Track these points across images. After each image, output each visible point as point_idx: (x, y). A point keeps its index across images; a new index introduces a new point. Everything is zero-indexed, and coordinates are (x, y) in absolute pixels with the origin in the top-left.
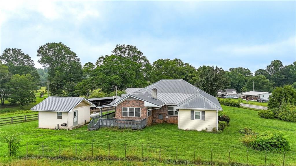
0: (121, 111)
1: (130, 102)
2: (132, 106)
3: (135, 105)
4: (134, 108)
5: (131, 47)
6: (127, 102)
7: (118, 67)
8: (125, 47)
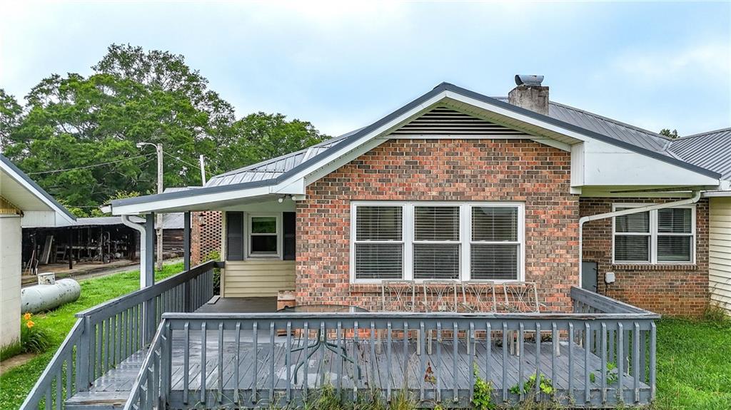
0: (340, 240)
1: (428, 162)
2: (449, 189)
3: (477, 183)
4: (466, 211)
5: (165, 59)
6: (402, 161)
7: (128, 109)
8: (142, 55)
